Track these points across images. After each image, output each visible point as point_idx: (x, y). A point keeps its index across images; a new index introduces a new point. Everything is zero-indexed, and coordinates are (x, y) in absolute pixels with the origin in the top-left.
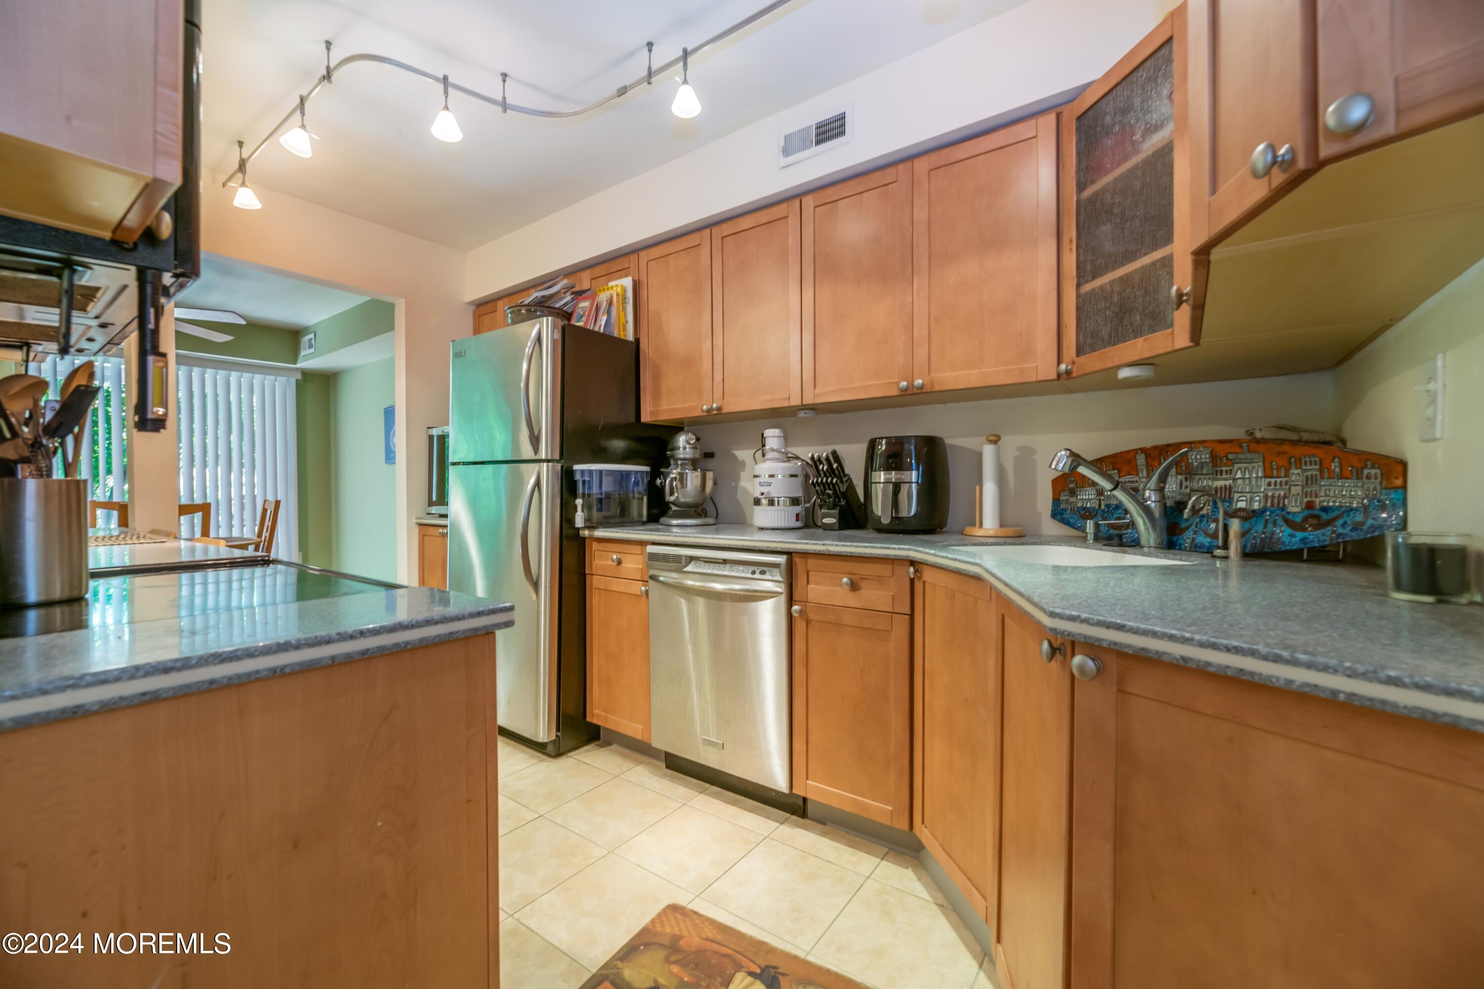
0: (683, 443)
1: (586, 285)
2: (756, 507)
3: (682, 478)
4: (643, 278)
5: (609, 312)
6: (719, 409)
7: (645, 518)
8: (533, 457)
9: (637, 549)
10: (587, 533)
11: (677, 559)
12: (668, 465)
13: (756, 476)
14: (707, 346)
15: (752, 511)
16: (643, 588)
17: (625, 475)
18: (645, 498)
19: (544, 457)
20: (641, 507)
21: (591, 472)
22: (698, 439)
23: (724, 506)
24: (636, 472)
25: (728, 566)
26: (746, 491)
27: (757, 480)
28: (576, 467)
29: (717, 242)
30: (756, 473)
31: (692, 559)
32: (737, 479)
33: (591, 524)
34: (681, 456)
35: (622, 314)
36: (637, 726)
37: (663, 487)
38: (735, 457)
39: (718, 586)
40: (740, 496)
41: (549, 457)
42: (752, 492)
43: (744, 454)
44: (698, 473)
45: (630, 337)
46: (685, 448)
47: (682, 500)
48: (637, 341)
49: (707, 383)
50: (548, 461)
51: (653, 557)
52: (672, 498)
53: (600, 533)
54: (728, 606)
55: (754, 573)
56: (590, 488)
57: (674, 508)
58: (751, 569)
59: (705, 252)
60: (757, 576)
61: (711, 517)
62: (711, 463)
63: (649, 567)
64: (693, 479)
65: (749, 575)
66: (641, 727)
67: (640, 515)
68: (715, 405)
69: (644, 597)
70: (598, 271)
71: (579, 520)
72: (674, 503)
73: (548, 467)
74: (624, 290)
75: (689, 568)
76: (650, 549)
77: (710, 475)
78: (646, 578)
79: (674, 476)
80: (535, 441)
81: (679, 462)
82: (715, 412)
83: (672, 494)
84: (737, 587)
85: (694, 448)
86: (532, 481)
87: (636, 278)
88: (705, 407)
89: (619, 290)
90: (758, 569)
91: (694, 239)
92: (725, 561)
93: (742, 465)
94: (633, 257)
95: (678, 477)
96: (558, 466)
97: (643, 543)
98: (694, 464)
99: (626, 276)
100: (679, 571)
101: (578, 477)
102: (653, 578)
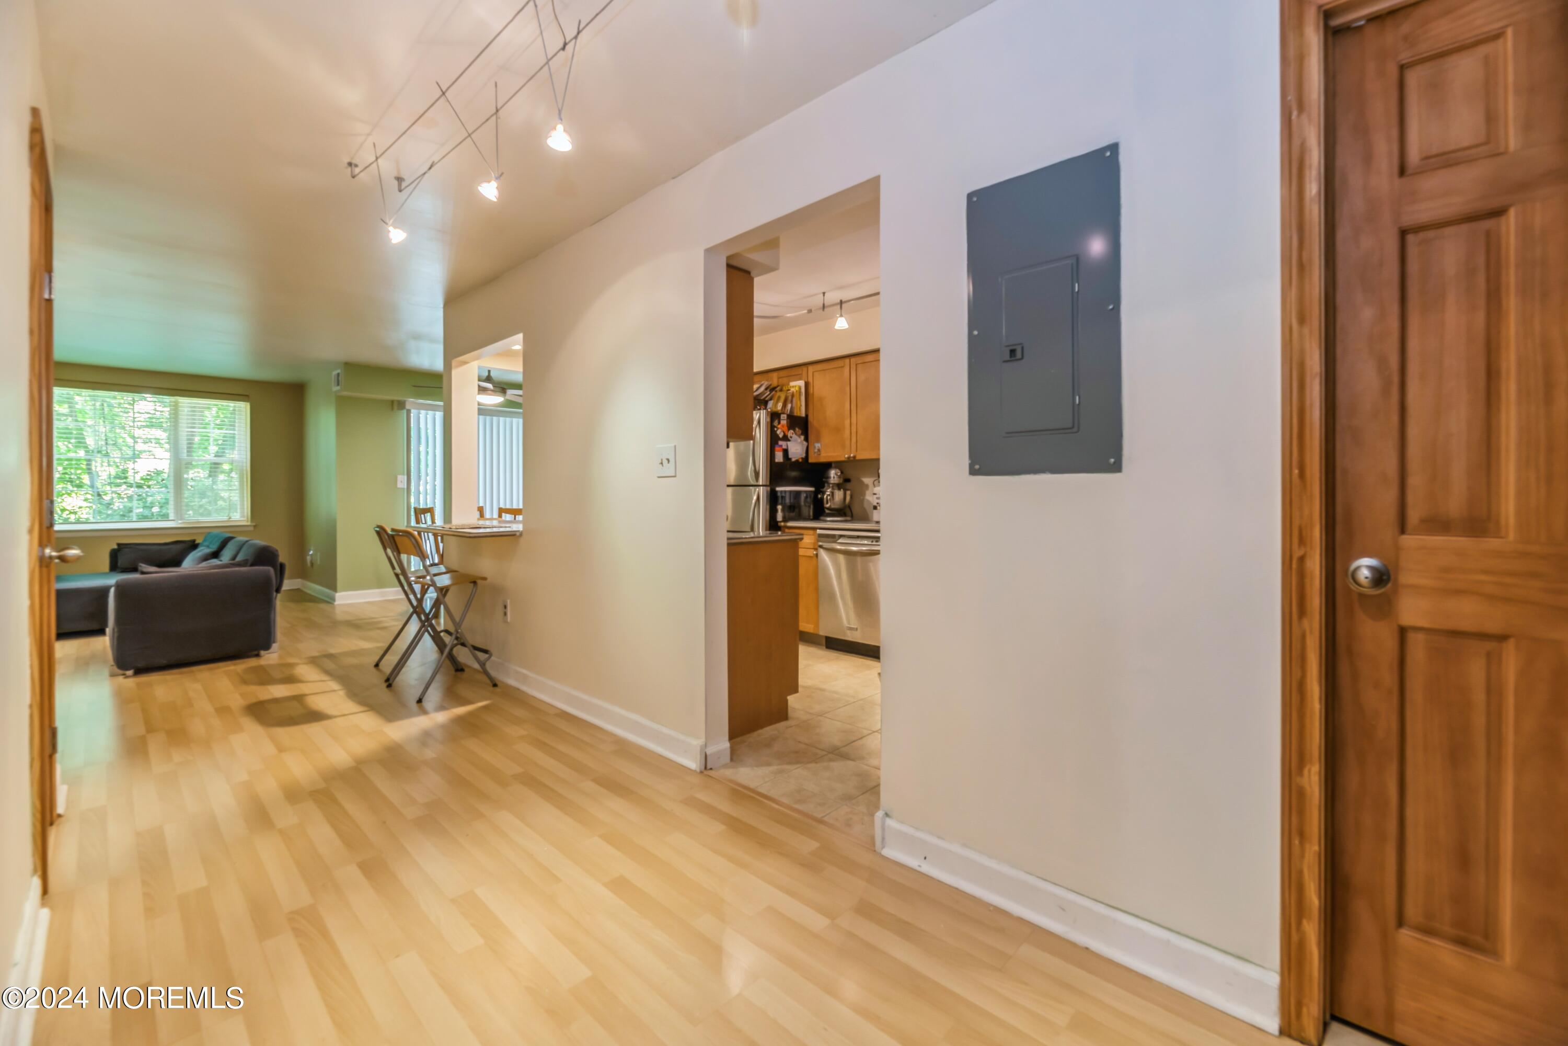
0: (833, 474)
1: (775, 383)
2: (875, 511)
3: (833, 494)
4: (810, 380)
5: (792, 402)
6: (854, 457)
7: (811, 517)
8: (756, 484)
9: (811, 532)
10: (782, 524)
11: (833, 536)
12: (823, 487)
13: (875, 494)
14: (847, 422)
15: (872, 513)
16: (815, 552)
17: (798, 493)
18: (812, 506)
19: (761, 484)
20: (808, 510)
21: (785, 492)
22: (842, 472)
23: (856, 509)
24: (806, 492)
25: (859, 539)
26: (868, 501)
27: (875, 496)
28: (778, 489)
29: (853, 366)
30: (875, 492)
31: (841, 536)
32: (864, 495)
33: (785, 520)
34: (832, 482)
35: (799, 402)
36: (810, 626)
37: (822, 499)
38: (862, 482)
39: (854, 549)
40: (866, 505)
41: (764, 484)
42: (872, 502)
43: (867, 480)
44: (842, 492)
45: (803, 415)
46: (834, 477)
47: (833, 507)
48: (807, 416)
49: (848, 443)
50: (763, 486)
51: (820, 536)
52: (828, 506)
53: (790, 524)
54: (859, 559)
55: (872, 542)
56: (785, 500)
57: (827, 511)
58: (871, 540)
59: (847, 370)
60: (874, 543)
61: (849, 516)
62: (848, 485)
63: (818, 541)
64: (839, 495)
65: (870, 543)
66: (813, 626)
67: (809, 516)
68: (852, 455)
69: (815, 558)
70: (782, 373)
71: (780, 516)
72: (828, 509)
73: (763, 489)
74: (800, 388)
75: (839, 541)
76: (819, 531)
77: (848, 493)
78: (816, 547)
79: (829, 493)
80: (757, 474)
81: (831, 485)
82: (852, 459)
83: (827, 503)
84: (864, 548)
85: (839, 477)
86: (755, 498)
87: (806, 380)
88: (846, 456)
89: (797, 389)
90: (874, 540)
91: (840, 363)
92: (858, 537)
93: (867, 486)
94: (805, 369)
95: (831, 494)
96: (769, 489)
97: (815, 529)
98: (839, 486)
99: (800, 379)
100: (835, 542)
101: (779, 494)
102: (821, 547)
